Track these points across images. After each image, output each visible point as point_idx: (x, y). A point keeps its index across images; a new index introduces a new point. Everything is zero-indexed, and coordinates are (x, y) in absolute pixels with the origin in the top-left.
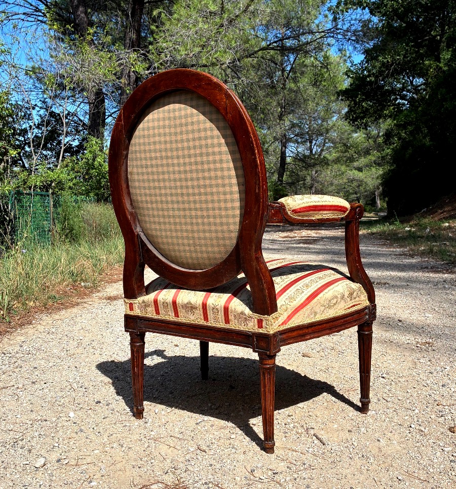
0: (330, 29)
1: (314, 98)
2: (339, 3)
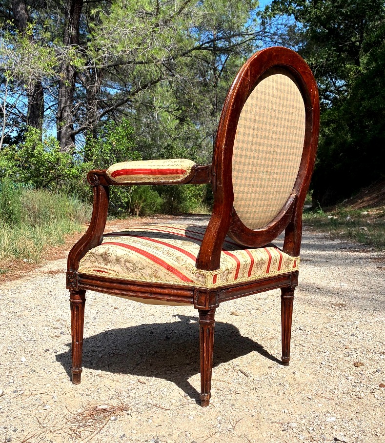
0: (258, 32)
2: (267, 9)
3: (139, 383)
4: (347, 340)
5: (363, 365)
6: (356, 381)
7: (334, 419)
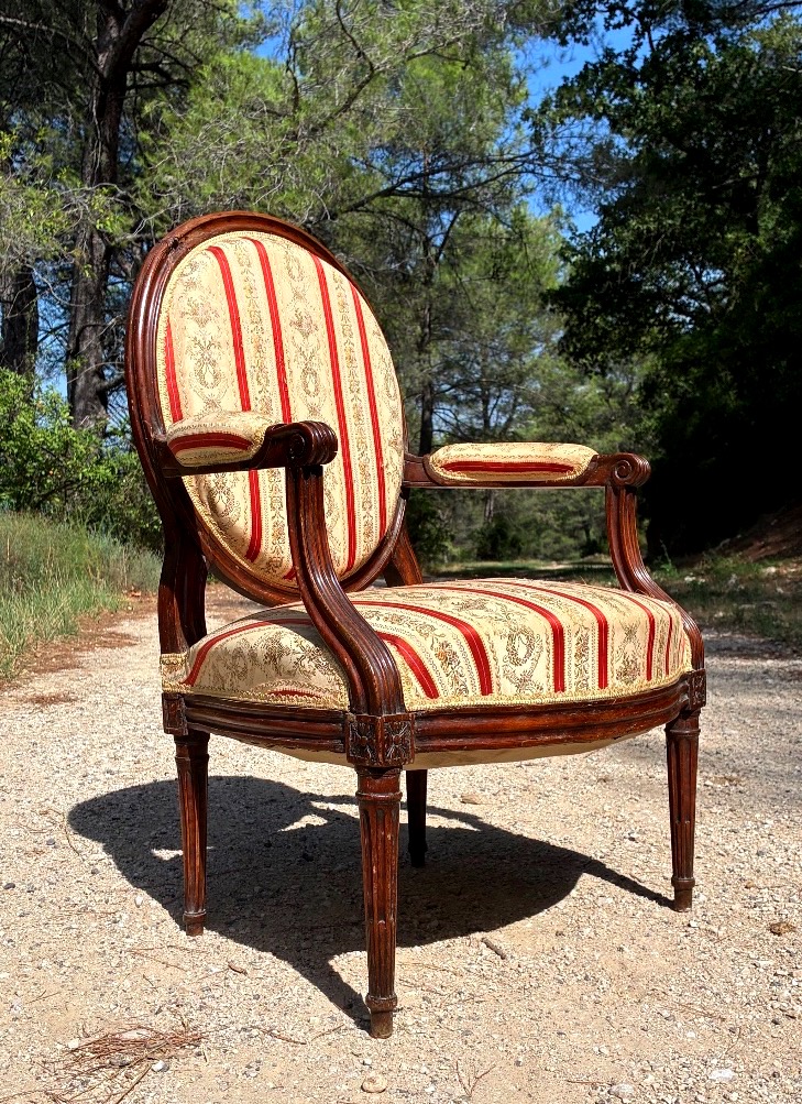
0: (527, 155)
1: (494, 307)
2: (546, 104)
3: (230, 973)
4: (747, 865)
5: (792, 929)
6: (779, 972)
7: (728, 1073)
